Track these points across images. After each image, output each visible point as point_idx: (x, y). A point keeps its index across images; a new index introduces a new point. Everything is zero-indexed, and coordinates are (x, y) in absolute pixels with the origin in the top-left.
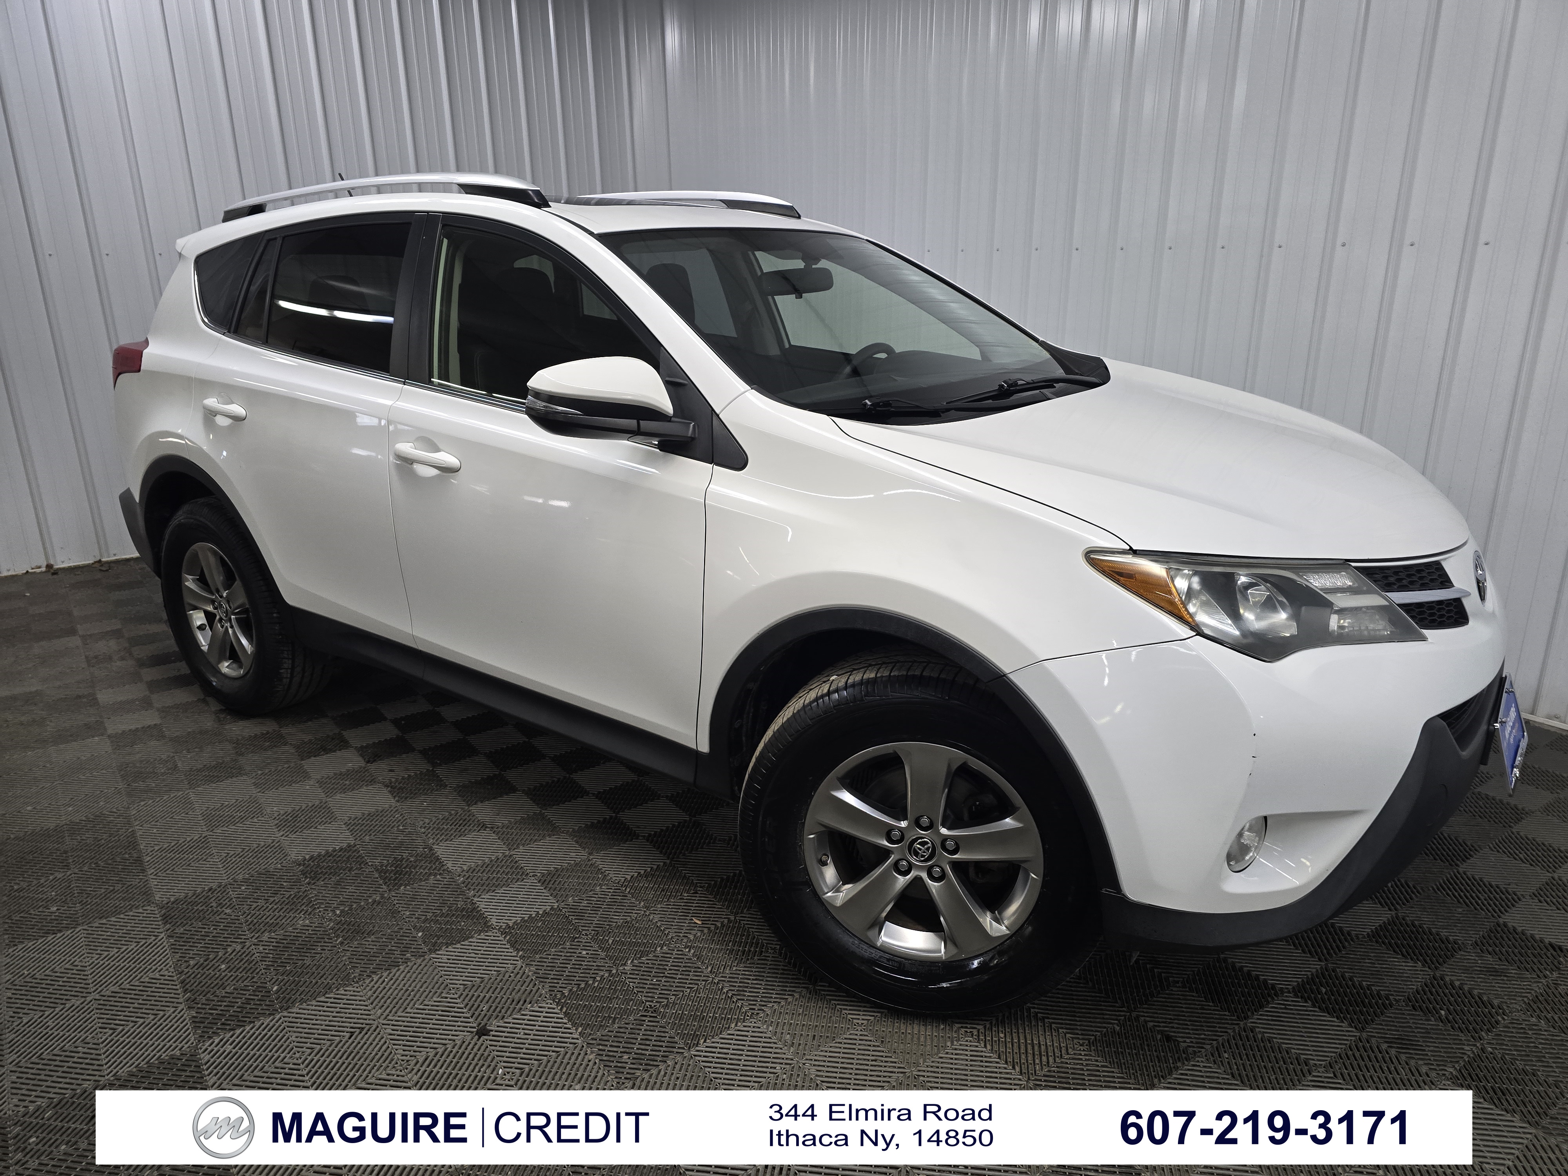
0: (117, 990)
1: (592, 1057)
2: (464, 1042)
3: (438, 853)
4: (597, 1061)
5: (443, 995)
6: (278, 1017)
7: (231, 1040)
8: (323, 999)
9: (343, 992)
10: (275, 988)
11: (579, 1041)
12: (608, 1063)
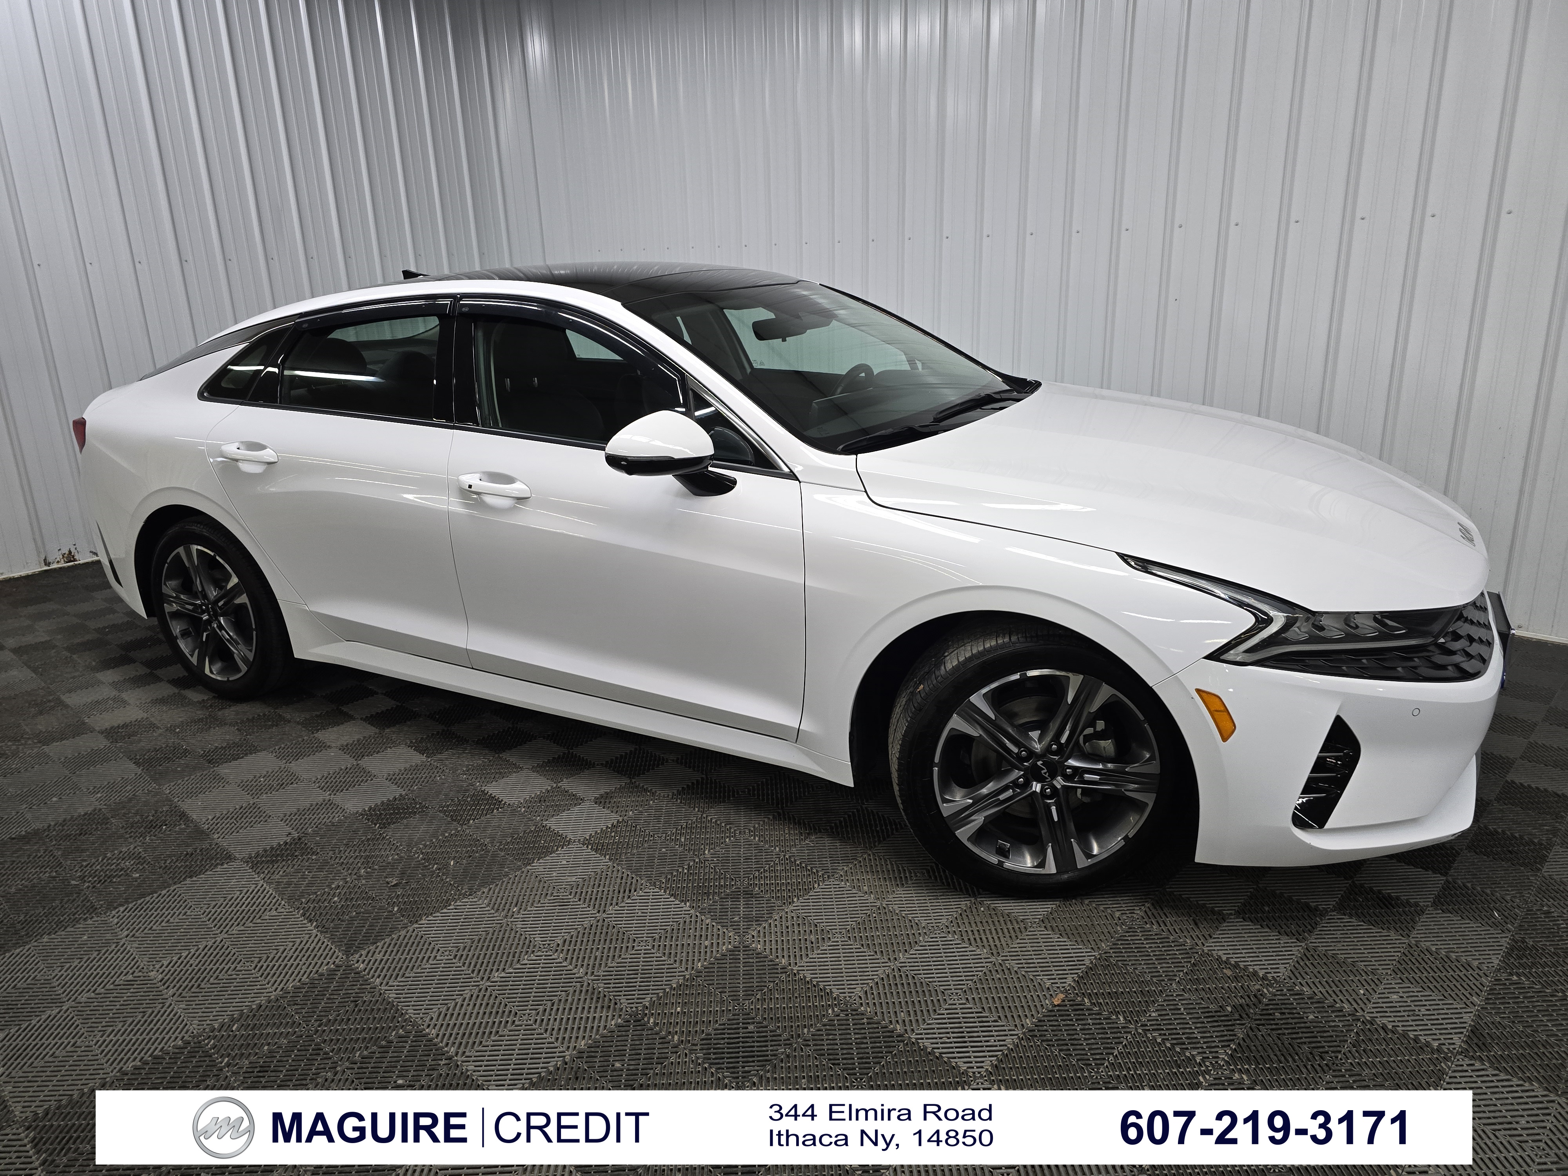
0: (243, 928)
1: (708, 921)
2: (591, 926)
3: (490, 792)
4: (714, 924)
5: (555, 894)
6: (411, 929)
7: (378, 951)
8: (445, 911)
9: (460, 904)
10: (396, 909)
11: (691, 912)
12: (725, 924)
